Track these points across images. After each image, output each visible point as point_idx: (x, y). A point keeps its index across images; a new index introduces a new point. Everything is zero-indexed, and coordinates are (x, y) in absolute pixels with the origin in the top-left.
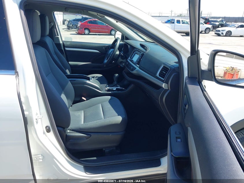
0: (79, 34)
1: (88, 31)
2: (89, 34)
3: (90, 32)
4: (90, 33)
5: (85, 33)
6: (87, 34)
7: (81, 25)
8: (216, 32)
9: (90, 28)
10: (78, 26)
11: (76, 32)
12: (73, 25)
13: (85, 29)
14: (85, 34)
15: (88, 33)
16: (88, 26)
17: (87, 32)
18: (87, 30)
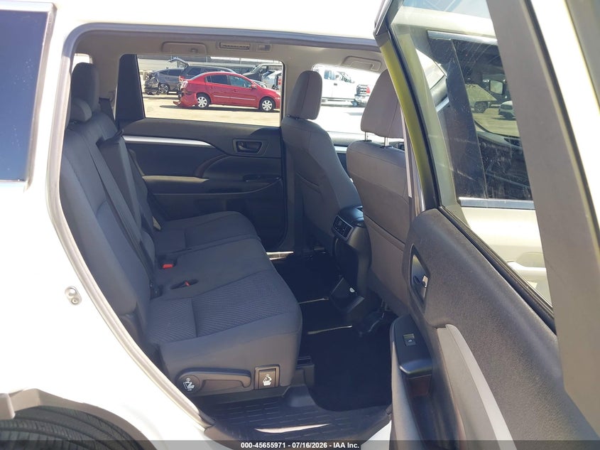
0: (182, 106)
1: (206, 100)
2: (207, 108)
3: (210, 102)
4: (210, 106)
5: (199, 106)
6: (203, 106)
7: (189, 84)
8: (502, 110)
9: (209, 93)
10: (181, 87)
11: (174, 102)
12: (160, 84)
13: (199, 95)
14: (197, 108)
15: (206, 104)
16: (206, 87)
17: (202, 102)
18: (203, 98)
